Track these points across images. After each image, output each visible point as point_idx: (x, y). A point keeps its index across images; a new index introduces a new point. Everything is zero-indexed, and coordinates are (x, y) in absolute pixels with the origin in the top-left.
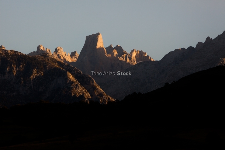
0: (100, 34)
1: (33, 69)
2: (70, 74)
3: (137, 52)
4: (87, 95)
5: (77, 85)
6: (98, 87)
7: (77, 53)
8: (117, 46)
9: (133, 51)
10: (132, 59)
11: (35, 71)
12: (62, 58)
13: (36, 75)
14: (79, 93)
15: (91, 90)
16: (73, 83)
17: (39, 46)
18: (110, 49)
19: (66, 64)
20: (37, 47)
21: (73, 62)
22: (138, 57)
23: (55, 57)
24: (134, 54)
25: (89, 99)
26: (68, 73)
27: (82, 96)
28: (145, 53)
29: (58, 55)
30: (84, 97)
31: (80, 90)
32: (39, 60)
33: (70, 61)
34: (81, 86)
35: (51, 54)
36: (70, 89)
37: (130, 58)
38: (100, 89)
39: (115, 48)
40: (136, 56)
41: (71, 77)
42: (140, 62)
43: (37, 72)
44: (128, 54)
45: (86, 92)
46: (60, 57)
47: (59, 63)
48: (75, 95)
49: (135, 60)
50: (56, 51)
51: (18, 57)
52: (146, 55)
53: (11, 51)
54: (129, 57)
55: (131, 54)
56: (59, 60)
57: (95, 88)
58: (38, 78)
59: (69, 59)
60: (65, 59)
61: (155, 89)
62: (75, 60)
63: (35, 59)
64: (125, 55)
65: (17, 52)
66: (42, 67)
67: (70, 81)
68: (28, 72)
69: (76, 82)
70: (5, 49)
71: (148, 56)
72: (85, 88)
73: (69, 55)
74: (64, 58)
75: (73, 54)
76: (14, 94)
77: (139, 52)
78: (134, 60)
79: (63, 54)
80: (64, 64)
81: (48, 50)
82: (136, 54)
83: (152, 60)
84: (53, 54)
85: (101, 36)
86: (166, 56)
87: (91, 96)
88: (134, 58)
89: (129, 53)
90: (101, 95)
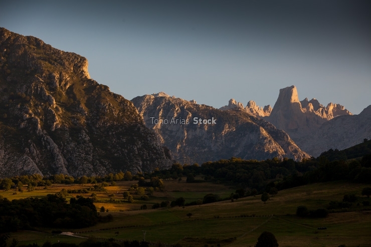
0: (295, 87)
1: (225, 124)
2: (263, 130)
3: (334, 105)
4: (281, 151)
5: (270, 141)
6: (292, 143)
7: (270, 107)
8: (313, 99)
9: (330, 104)
10: (329, 113)
11: (227, 126)
12: (255, 112)
13: (228, 131)
14: (272, 150)
15: (285, 146)
16: (266, 138)
17: (231, 100)
18: (305, 103)
19: (259, 119)
20: (229, 101)
21: (266, 117)
22: (335, 111)
23: (248, 111)
24: (331, 108)
25: (283, 155)
26: (261, 128)
27: (276, 153)
28: (343, 107)
29: (251, 109)
30: (278, 153)
31: (273, 146)
32: (231, 114)
33: (263, 116)
34: (275, 142)
35: (243, 108)
36: (263, 145)
37: (327, 112)
38: (294, 145)
39: (310, 102)
40: (333, 110)
41: (264, 132)
42: (338, 116)
43: (229, 127)
44: (324, 108)
45: (279, 148)
46: (252, 112)
47: (252, 118)
48: (269, 151)
49: (332, 115)
50: (249, 105)
51: (208, 112)
52: (344, 109)
53: (203, 105)
54: (325, 111)
55: (328, 108)
56: (251, 114)
57: (289, 144)
58: (230, 133)
59: (262, 114)
60: (258, 114)
61: (353, 145)
62: (268, 114)
63: (227, 114)
64: (321, 109)
65: (208, 106)
66: (234, 122)
67: (263, 136)
68: (219, 127)
69: (270, 137)
70: (196, 103)
71: (346, 110)
72: (279, 144)
73: (262, 109)
74: (256, 112)
75: (266, 108)
76: (206, 150)
77: (336, 106)
78: (330, 114)
79: (256, 108)
80: (257, 118)
81: (240, 104)
82: (334, 108)
83: (350, 114)
84: (245, 108)
85: (296, 89)
86: (365, 109)
87: (286, 152)
88: (331, 112)
89: (326, 107)
90: (296, 151)
